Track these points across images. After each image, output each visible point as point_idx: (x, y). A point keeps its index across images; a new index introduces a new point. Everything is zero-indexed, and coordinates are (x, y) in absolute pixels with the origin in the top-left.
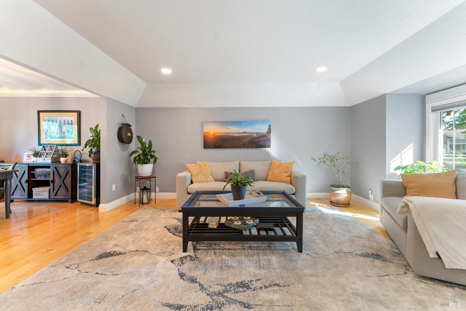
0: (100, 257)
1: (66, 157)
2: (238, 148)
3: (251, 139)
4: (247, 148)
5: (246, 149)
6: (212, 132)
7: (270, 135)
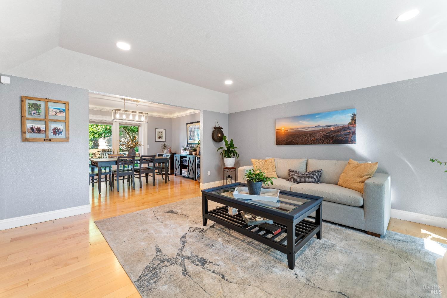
0: (169, 212)
1: (195, 151)
2: (311, 144)
3: (327, 133)
4: (322, 144)
5: (320, 145)
6: (283, 129)
7: (354, 127)
